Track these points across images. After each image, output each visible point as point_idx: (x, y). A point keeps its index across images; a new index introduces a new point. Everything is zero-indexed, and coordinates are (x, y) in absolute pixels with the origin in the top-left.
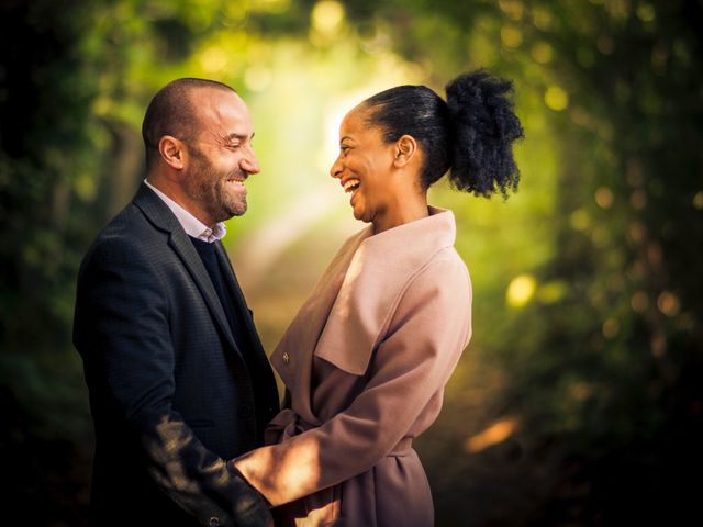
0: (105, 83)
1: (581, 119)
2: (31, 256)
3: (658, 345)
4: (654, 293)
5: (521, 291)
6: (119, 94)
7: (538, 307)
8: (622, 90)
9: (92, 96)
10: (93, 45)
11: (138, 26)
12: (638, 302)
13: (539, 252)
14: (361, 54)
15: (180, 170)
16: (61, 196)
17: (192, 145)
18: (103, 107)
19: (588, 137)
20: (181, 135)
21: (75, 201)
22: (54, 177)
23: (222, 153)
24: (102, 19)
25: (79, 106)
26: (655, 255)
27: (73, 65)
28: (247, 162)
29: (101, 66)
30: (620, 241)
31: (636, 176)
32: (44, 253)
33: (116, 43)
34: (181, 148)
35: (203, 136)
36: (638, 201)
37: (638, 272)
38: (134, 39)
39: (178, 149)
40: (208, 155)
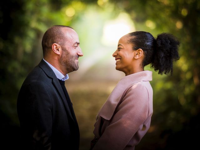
20: (60, 43)
39: (58, 48)
40: (68, 50)
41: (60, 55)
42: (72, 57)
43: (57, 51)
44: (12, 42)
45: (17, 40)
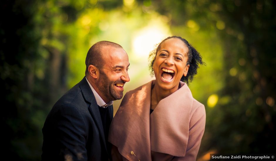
0: (44, 33)
1: (231, 32)
2: (21, 102)
3: (268, 118)
4: (264, 97)
5: (213, 101)
6: (50, 37)
7: (220, 106)
8: (246, 20)
9: (40, 38)
10: (38, 18)
11: (55, 9)
12: (258, 102)
13: (218, 86)
14: (143, 14)
15: (96, 79)
16: (31, 78)
17: (101, 69)
18: (44, 42)
19: (234, 39)
20: (97, 65)
21: (36, 79)
22: (27, 71)
23: (113, 73)
24: (41, 8)
25: (35, 42)
26: (263, 83)
27: (32, 27)
28: (124, 77)
29: (42, 26)
30: (250, 79)
31: (254, 52)
32: (26, 101)
33: (47, 17)
34: (97, 70)
35: (105, 66)
36: (256, 62)
37: (258, 90)
38: (54, 15)
39: (95, 71)
40: (107, 74)
41: (98, 79)
42: (111, 82)
43: (94, 74)
44: (20, 66)
45: (27, 63)
